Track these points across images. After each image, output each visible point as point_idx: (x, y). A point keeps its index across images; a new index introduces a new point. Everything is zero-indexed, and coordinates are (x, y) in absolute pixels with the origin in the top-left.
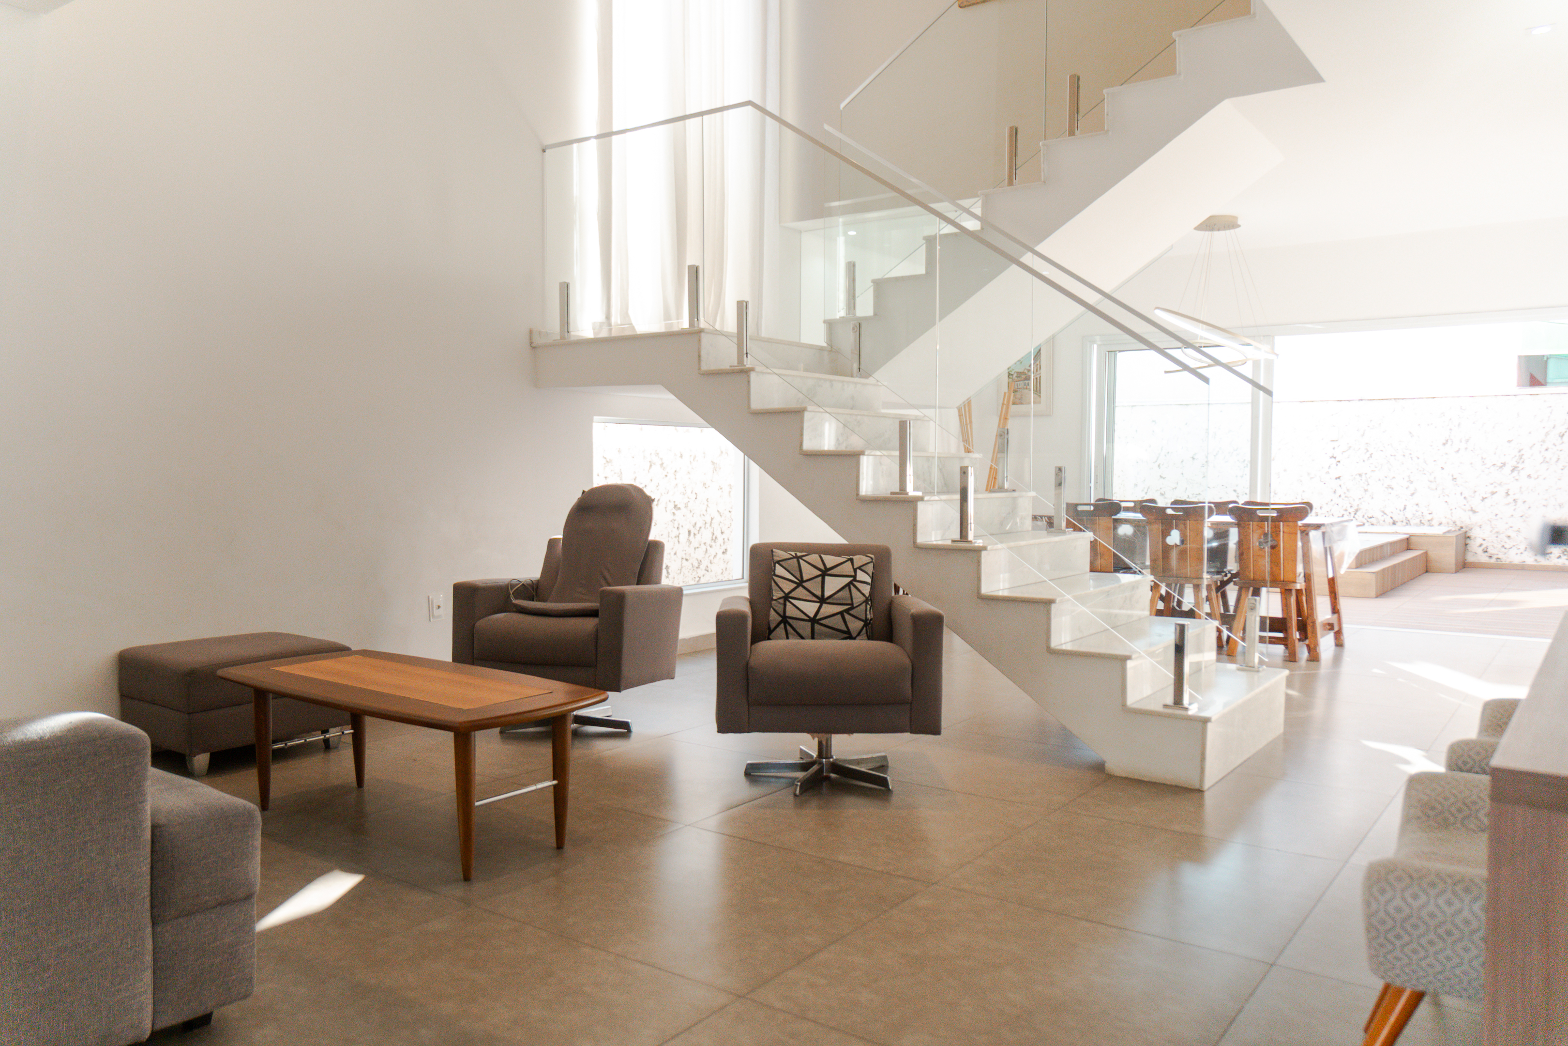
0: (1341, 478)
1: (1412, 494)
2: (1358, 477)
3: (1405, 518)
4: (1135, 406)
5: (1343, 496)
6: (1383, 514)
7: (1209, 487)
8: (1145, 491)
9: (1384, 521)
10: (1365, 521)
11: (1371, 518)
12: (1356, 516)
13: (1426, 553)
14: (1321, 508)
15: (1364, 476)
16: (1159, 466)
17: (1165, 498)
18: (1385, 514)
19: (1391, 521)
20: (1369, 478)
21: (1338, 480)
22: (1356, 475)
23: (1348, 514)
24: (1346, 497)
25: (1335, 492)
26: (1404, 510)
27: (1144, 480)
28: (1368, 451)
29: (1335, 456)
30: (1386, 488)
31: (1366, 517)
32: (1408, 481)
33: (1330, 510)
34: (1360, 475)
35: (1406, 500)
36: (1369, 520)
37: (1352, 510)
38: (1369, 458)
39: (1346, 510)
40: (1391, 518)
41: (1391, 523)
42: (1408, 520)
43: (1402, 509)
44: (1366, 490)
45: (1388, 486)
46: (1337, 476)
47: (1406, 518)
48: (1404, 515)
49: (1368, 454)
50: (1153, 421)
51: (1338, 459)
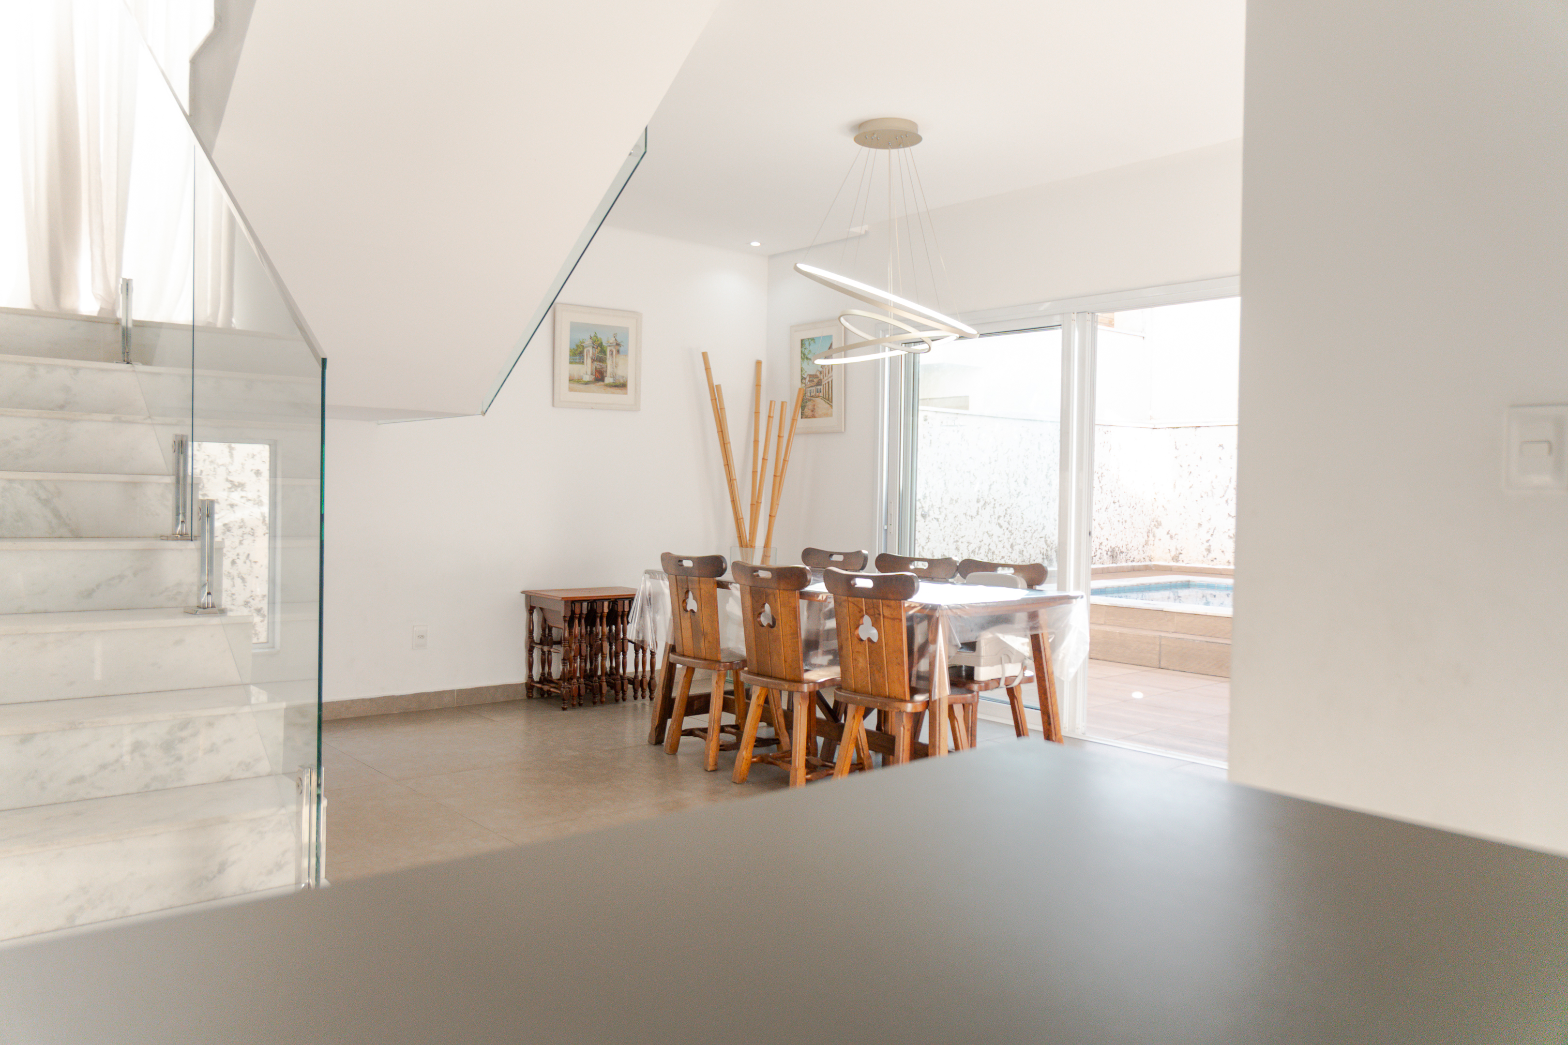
4: (1199, 427)
8: (1211, 532)
16: (1227, 501)
27: (1210, 519)
50: (1220, 446)
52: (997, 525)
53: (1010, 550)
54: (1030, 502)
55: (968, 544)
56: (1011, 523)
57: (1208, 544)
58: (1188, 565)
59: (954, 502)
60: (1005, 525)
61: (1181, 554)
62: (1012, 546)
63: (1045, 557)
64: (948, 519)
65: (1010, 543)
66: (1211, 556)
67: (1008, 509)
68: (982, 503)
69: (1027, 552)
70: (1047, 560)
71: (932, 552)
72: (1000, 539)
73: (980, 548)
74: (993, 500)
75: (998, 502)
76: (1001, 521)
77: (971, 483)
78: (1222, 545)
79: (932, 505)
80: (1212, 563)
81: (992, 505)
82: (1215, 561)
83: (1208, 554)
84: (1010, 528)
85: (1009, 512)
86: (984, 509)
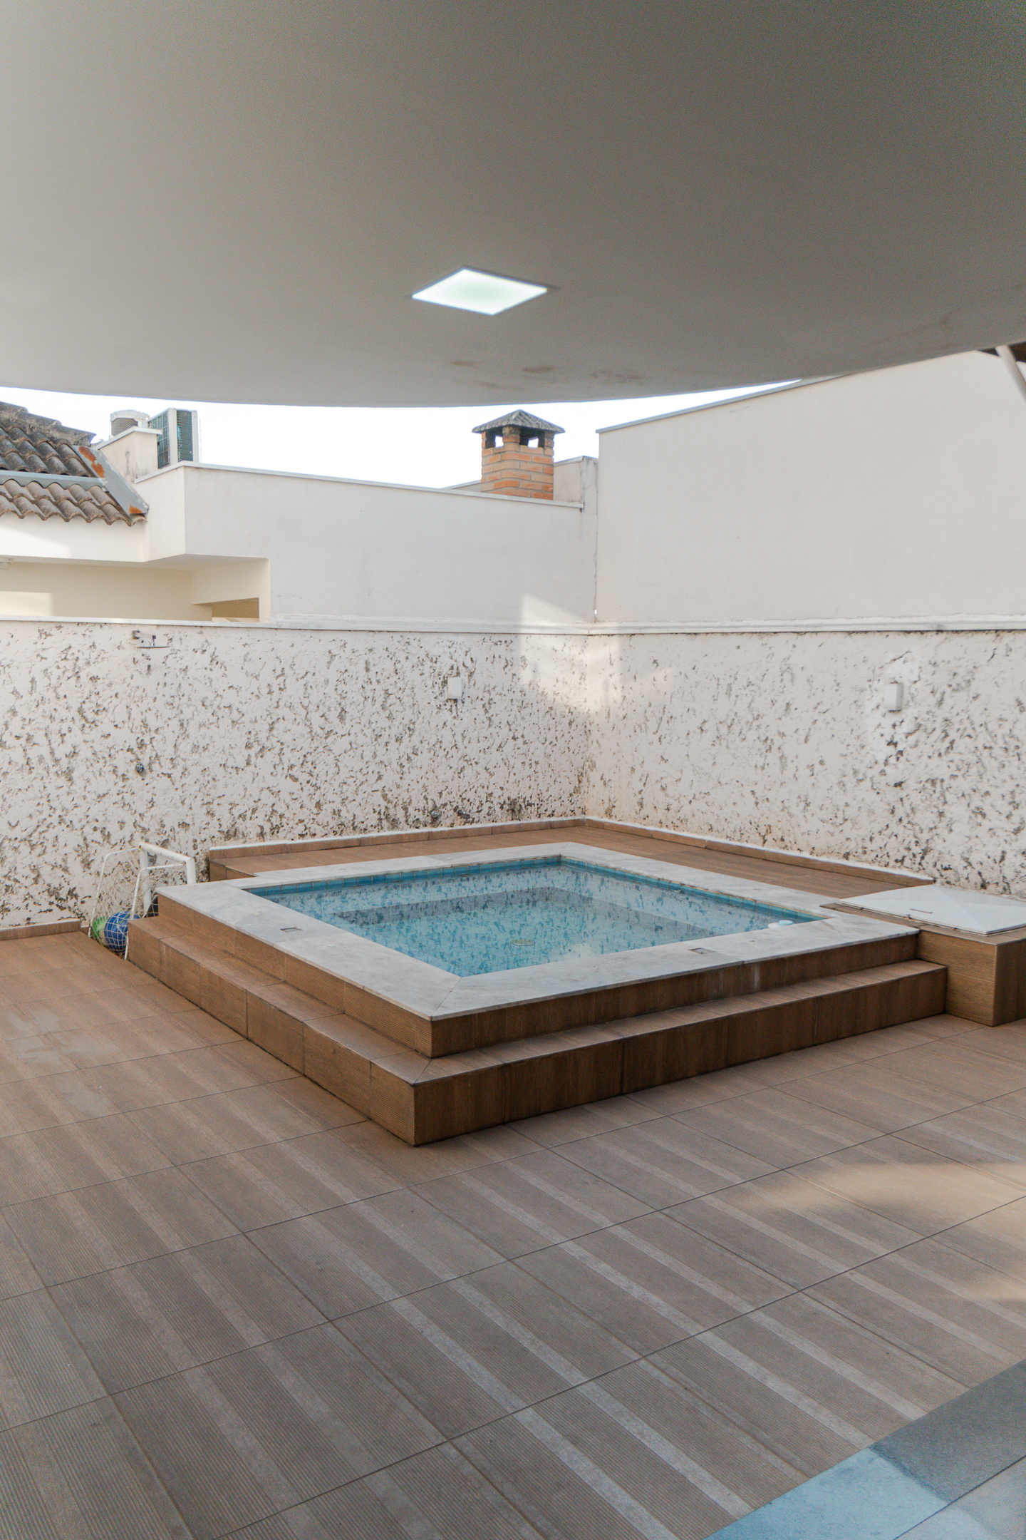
0: (903, 785)
1: (1017, 831)
2: (928, 785)
3: (1001, 879)
4: (634, 634)
5: (905, 821)
6: (965, 864)
7: (720, 783)
8: (644, 781)
9: (967, 878)
10: (937, 875)
11: (946, 869)
12: (923, 862)
13: (945, 971)
14: (871, 839)
15: (938, 784)
16: (660, 739)
17: (667, 795)
18: (970, 864)
19: (979, 881)
20: (947, 789)
21: (898, 788)
22: (927, 781)
23: (911, 856)
24: (909, 823)
25: (893, 812)
26: (1000, 862)
27: (643, 762)
28: (947, 735)
29: (895, 741)
30: (973, 812)
31: (939, 866)
32: (1010, 803)
33: (885, 845)
34: (933, 782)
35: (1006, 841)
36: (943, 873)
37: (917, 850)
38: (948, 748)
39: (909, 849)
40: (980, 874)
41: (979, 885)
42: (1007, 883)
43: (998, 859)
44: (941, 814)
45: (978, 808)
46: (898, 781)
47: (1004, 877)
48: (1001, 871)
49: (947, 744)
50: (655, 662)
51: (900, 748)
52: (288, 778)
53: (315, 811)
54: (351, 744)
55: (231, 807)
56: (314, 774)
57: (640, 796)
58: (620, 823)
59: (201, 750)
60: (304, 778)
61: (614, 807)
62: (318, 805)
63: (383, 817)
64: (189, 774)
65: (314, 802)
66: (644, 812)
67: (308, 755)
68: (256, 748)
69: (348, 811)
70: (388, 821)
71: (159, 821)
72: (294, 797)
73: (254, 811)
74: (279, 744)
75: (288, 747)
76: (294, 772)
77: (233, 722)
78: (654, 798)
79: (157, 755)
80: (644, 822)
81: (277, 750)
82: (647, 819)
83: (640, 810)
84: (313, 781)
85: (309, 758)
86: (262, 756)
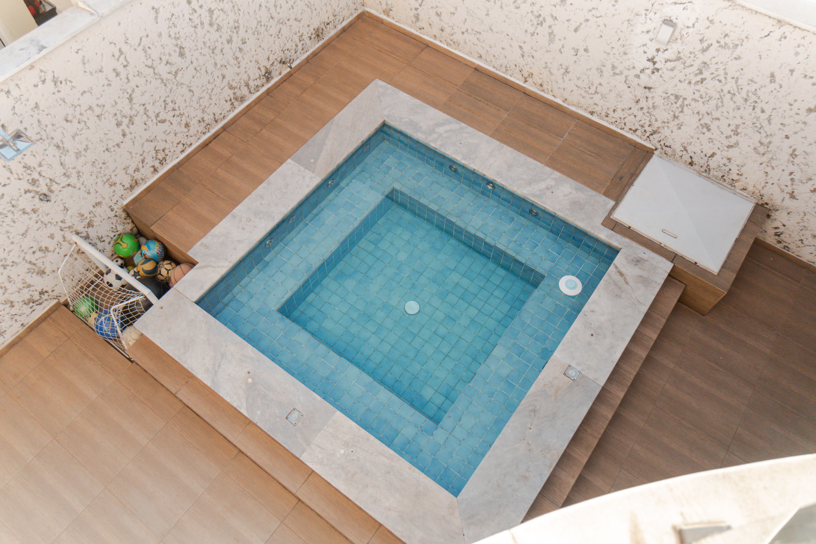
0: (652, 90)
1: (729, 147)
2: (672, 98)
3: (706, 165)
5: (645, 110)
6: (683, 149)
7: (491, 29)
9: (681, 157)
10: (659, 147)
11: (667, 146)
12: (651, 137)
14: (614, 111)
15: (681, 100)
17: (441, 20)
18: (686, 150)
19: (690, 160)
20: (687, 105)
21: (647, 90)
22: (672, 94)
23: (643, 131)
24: (648, 112)
25: (637, 102)
26: (709, 157)
28: (701, 73)
29: (655, 60)
30: (701, 125)
31: (662, 143)
32: (732, 131)
33: (624, 118)
34: (677, 97)
35: (719, 149)
36: (664, 147)
37: (649, 129)
38: (698, 82)
39: (643, 126)
40: (691, 157)
41: (688, 163)
42: (709, 169)
43: (708, 155)
44: (675, 117)
45: (706, 124)
46: (649, 85)
47: (708, 165)
48: (708, 162)
49: (699, 78)
51: (657, 66)
52: (158, 124)
53: (186, 130)
54: (196, 69)
55: (125, 171)
56: (177, 108)
57: (416, 12)
58: (398, 24)
59: (83, 153)
60: (169, 116)
62: (187, 125)
63: (233, 101)
64: (83, 173)
65: (183, 126)
66: (419, 24)
67: (167, 99)
68: (126, 121)
69: (208, 114)
70: (238, 101)
71: (78, 215)
72: (168, 132)
73: (143, 161)
74: (142, 106)
75: (149, 104)
76: (161, 117)
77: (98, 116)
78: (429, 18)
79: (51, 180)
80: (420, 31)
81: (142, 112)
82: (422, 29)
83: (416, 21)
84: (177, 113)
85: (169, 100)
86: (132, 124)
